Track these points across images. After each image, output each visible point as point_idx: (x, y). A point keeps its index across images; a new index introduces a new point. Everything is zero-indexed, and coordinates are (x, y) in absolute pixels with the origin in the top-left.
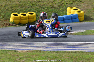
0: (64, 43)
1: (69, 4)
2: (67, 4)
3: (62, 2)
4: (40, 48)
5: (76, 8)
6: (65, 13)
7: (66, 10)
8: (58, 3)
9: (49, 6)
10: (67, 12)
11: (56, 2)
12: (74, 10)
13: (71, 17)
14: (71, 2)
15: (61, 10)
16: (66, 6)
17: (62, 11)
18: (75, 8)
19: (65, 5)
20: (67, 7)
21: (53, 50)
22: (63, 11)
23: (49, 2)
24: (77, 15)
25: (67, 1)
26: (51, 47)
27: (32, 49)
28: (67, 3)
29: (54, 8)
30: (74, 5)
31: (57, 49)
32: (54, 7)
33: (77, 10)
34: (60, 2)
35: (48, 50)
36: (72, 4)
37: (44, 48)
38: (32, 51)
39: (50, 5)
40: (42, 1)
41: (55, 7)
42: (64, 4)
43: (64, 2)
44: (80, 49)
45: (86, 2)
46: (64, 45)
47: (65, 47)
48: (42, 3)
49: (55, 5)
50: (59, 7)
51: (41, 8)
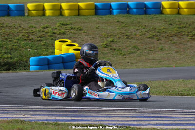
0: (61, 107)
1: (59, 34)
2: (54, 33)
3: (46, 30)
4: (21, 117)
5: (73, 42)
6: (50, 51)
7: (53, 46)
8: (38, 31)
9: (21, 36)
10: (55, 49)
11: (34, 30)
12: (67, 45)
13: (63, 58)
14: (63, 31)
15: (44, 45)
16: (52, 38)
17: (45, 47)
18: (69, 42)
19: (51, 36)
20: (56, 40)
21: (46, 120)
22: (47, 46)
23: (21, 29)
24: (73, 55)
25: (56, 29)
26: (40, 115)
27: (8, 118)
28: (55, 31)
29: (30, 40)
30: (68, 36)
31: (53, 118)
32: (30, 38)
33: (74, 45)
34: (41, 29)
35: (38, 120)
36: (64, 33)
37: (29, 116)
38: (9, 122)
39: (23, 35)
40: (7, 26)
41: (32, 39)
42: (49, 34)
43: (50, 29)
44: (96, 121)
45: (90, 32)
46: (63, 111)
47: (66, 116)
48: (7, 30)
49: (33, 35)
50: (40, 39)
51: (6, 39)
